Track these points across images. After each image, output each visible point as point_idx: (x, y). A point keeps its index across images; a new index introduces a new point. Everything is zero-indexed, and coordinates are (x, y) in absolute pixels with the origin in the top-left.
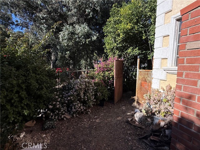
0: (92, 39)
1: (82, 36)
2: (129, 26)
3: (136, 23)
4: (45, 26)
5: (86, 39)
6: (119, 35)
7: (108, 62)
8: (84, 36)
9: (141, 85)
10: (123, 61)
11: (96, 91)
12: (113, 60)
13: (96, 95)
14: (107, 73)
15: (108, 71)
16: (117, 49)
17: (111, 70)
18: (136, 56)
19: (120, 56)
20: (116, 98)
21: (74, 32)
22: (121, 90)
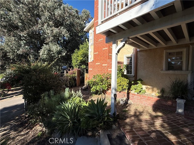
0: (62, 55)
1: (55, 52)
2: (82, 58)
3: (84, 58)
4: (25, 42)
5: (58, 55)
6: (78, 60)
7: (74, 70)
8: (57, 53)
9: (86, 79)
10: (80, 70)
11: (70, 81)
12: (76, 69)
13: (69, 83)
14: (73, 75)
15: (74, 74)
16: (78, 65)
17: (75, 74)
18: (84, 69)
19: (79, 68)
20: (77, 85)
21: (50, 50)
22: (80, 82)
